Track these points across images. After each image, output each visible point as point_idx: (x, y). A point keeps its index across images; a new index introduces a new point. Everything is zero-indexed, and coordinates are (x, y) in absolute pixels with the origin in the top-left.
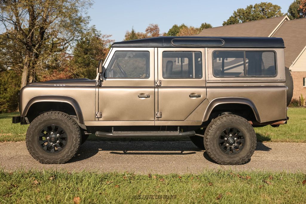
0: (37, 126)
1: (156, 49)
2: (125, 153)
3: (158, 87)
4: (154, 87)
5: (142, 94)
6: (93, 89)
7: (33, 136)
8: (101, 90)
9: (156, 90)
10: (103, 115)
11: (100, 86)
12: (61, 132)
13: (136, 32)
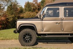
0: (22, 34)
1: (61, 7)
2: (48, 43)
3: (63, 20)
4: (61, 20)
5: (57, 23)
6: (41, 21)
7: (21, 37)
8: (43, 21)
9: (62, 21)
10: (44, 30)
11: (43, 20)
12: (30, 36)
13: (29, 2)
